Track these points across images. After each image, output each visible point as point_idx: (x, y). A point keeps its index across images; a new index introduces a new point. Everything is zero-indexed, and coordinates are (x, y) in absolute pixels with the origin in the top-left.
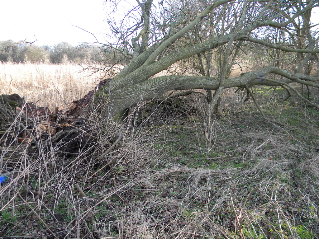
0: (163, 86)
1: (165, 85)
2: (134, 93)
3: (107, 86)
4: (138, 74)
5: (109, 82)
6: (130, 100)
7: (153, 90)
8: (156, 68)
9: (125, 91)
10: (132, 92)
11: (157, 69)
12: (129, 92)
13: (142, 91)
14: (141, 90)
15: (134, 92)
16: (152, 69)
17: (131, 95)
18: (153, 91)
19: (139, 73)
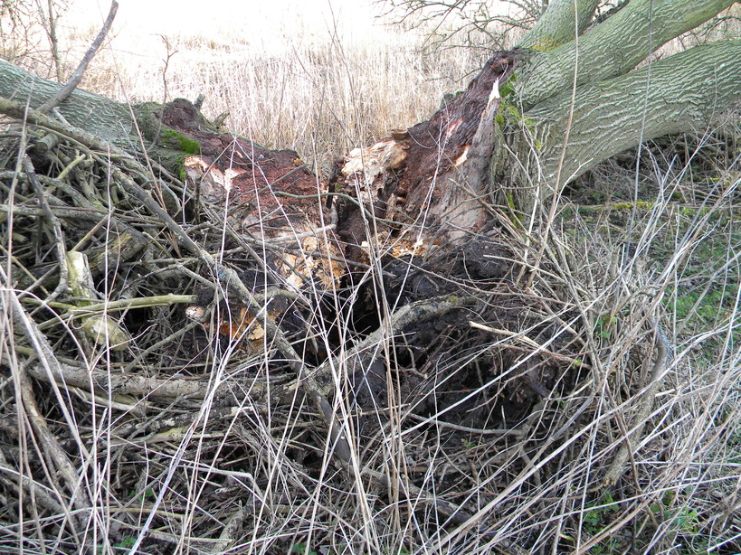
0: (726, 84)
1: (732, 82)
2: (625, 114)
3: (522, 80)
4: (629, 35)
5: (528, 65)
6: (612, 138)
7: (691, 100)
8: (693, 10)
9: (598, 103)
10: (618, 108)
11: (696, 12)
12: (609, 109)
13: (654, 106)
14: (651, 100)
15: (626, 110)
16: (680, 14)
17: (617, 122)
18: (690, 107)
19: (634, 31)
